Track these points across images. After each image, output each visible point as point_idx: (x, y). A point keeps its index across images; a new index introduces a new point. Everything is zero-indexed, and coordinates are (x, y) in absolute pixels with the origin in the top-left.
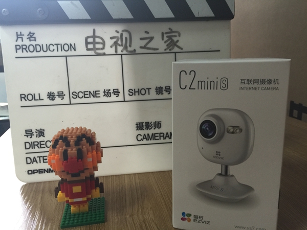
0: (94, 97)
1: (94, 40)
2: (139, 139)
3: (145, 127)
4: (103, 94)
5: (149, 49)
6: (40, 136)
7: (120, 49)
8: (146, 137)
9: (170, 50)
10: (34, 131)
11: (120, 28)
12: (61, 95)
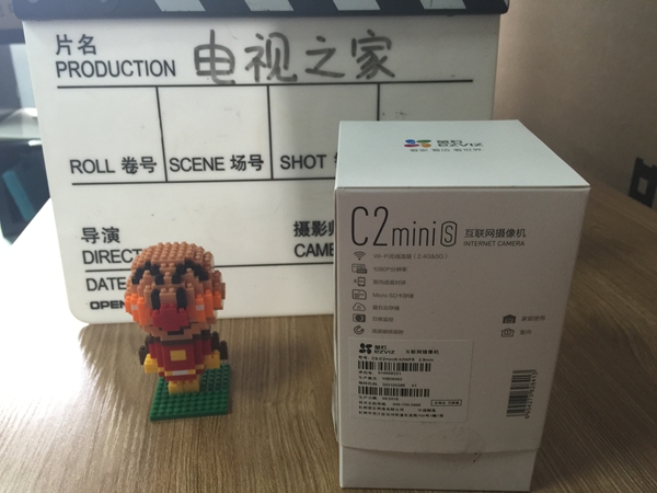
0: (212, 169)
1: (213, 53)
2: (300, 253)
3: (311, 232)
4: (231, 164)
5: (324, 73)
6: (110, 241)
7: (264, 72)
8: (314, 250)
9: (368, 77)
10: (99, 230)
11: (265, 28)
12: (148, 163)
